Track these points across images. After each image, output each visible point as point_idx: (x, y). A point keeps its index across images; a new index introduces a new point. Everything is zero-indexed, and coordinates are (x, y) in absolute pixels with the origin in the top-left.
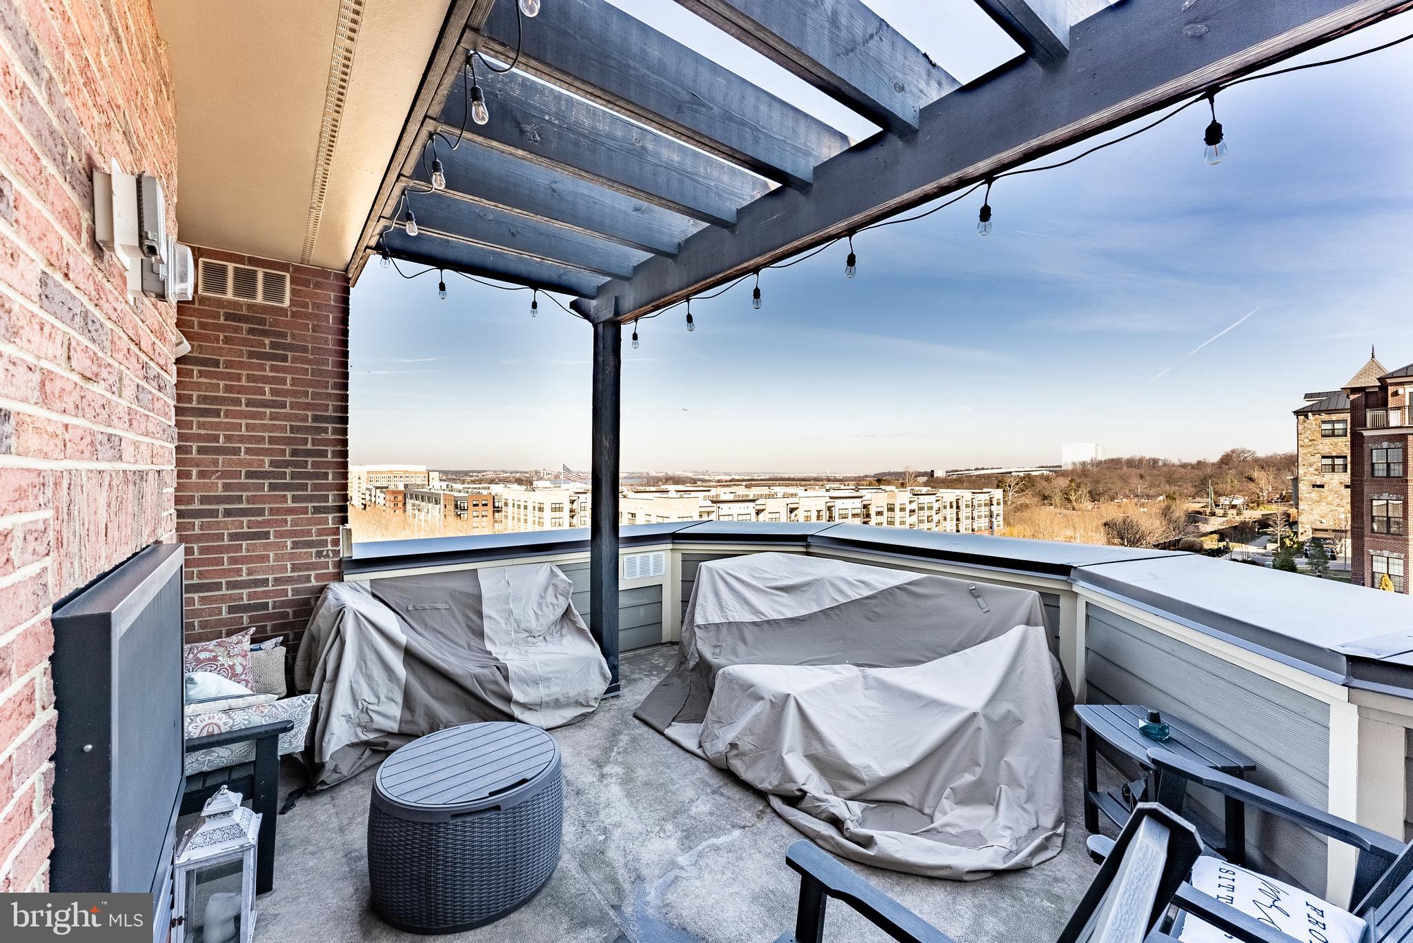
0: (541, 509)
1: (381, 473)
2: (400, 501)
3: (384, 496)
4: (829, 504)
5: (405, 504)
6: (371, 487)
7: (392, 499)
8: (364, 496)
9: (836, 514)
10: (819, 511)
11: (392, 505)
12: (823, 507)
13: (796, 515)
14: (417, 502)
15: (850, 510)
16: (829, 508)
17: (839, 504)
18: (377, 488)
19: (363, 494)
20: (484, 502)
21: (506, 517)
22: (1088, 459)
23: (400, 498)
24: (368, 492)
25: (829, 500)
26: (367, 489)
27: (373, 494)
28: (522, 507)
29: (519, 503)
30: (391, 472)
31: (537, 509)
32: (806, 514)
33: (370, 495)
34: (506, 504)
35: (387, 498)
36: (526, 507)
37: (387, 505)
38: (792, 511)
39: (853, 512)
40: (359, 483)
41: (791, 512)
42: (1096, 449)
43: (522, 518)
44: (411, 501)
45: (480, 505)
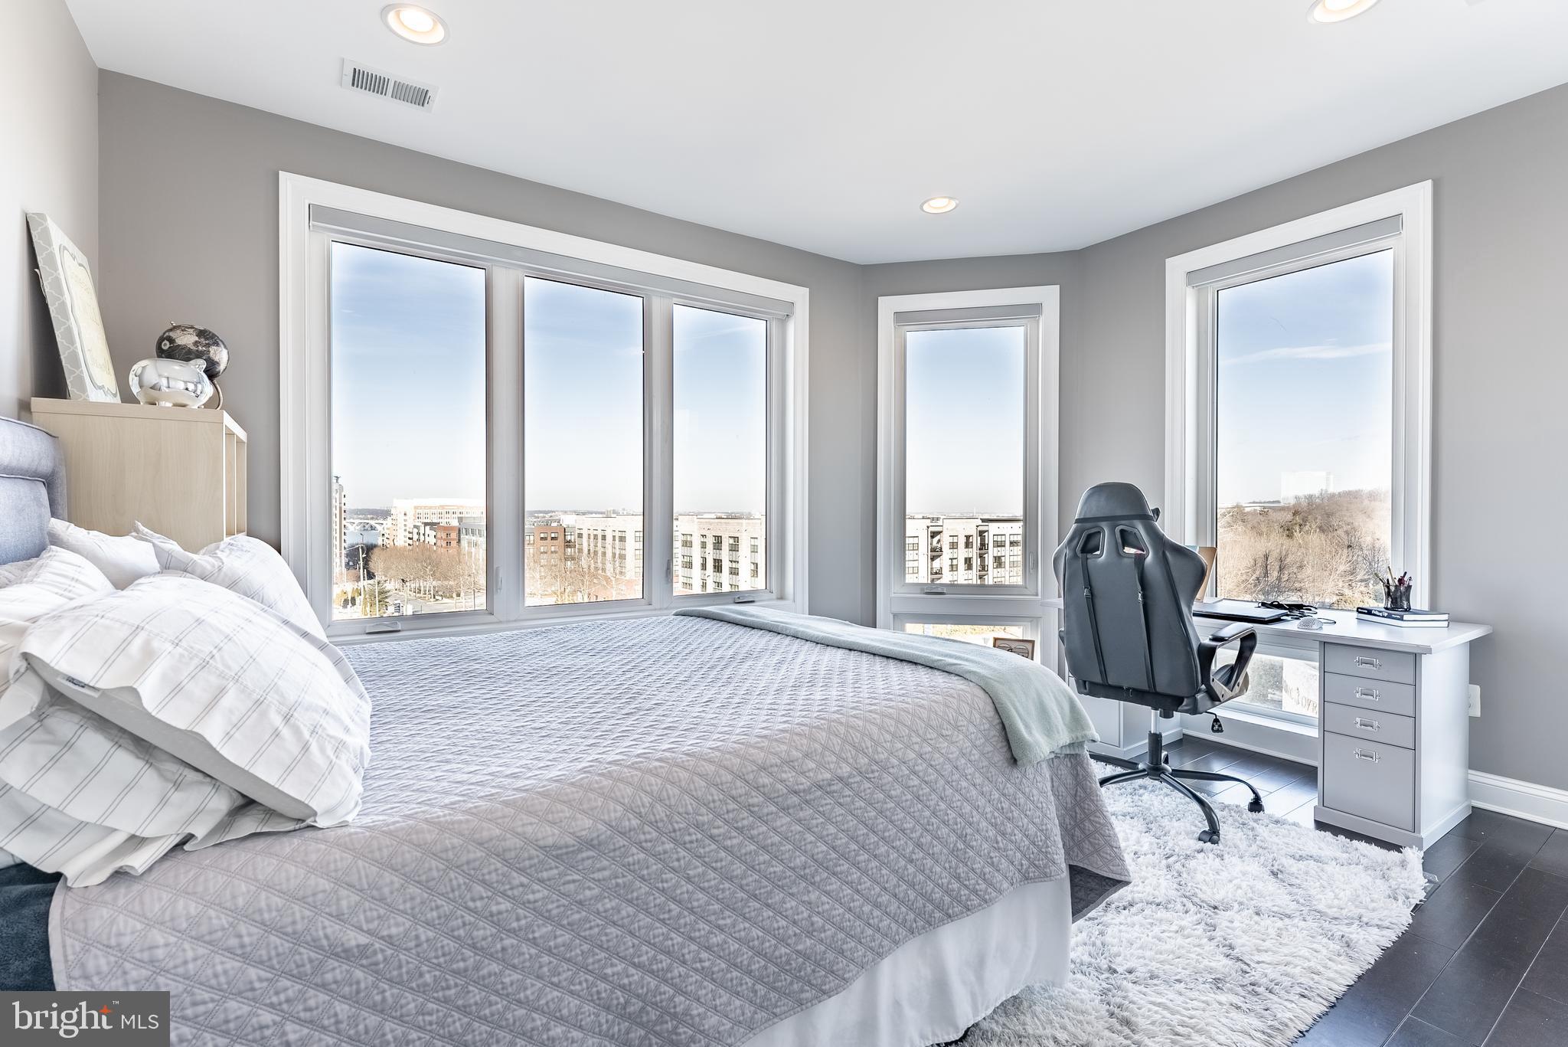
0: (622, 539)
1: (431, 508)
2: (453, 540)
3: (435, 533)
4: (980, 528)
5: (459, 541)
6: (420, 524)
7: (444, 536)
8: (410, 536)
9: (990, 540)
10: (968, 537)
11: (444, 544)
12: (973, 532)
13: (939, 541)
14: (474, 538)
15: (1007, 537)
16: (981, 533)
17: (993, 528)
18: (426, 524)
19: (410, 533)
20: (553, 535)
21: (580, 551)
22: (1316, 492)
23: (454, 535)
24: (416, 530)
25: (980, 523)
26: (415, 527)
27: (422, 532)
28: (600, 537)
29: (595, 532)
30: (443, 507)
31: (617, 539)
32: (951, 540)
33: (419, 534)
34: (580, 536)
35: (439, 536)
36: (604, 537)
37: (439, 544)
38: (934, 535)
39: (1012, 539)
40: (405, 520)
41: (932, 537)
42: (1328, 479)
43: (600, 550)
44: (467, 537)
45: (549, 538)
